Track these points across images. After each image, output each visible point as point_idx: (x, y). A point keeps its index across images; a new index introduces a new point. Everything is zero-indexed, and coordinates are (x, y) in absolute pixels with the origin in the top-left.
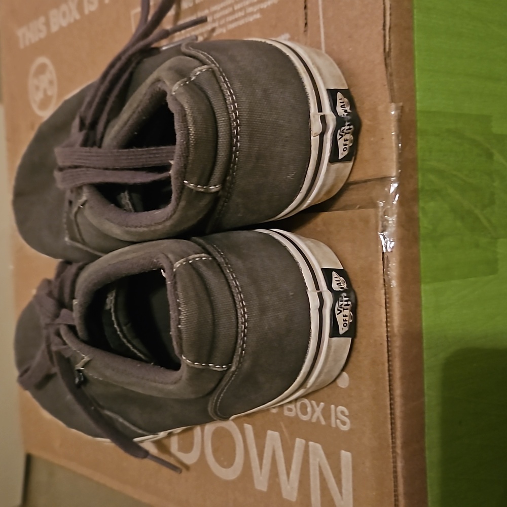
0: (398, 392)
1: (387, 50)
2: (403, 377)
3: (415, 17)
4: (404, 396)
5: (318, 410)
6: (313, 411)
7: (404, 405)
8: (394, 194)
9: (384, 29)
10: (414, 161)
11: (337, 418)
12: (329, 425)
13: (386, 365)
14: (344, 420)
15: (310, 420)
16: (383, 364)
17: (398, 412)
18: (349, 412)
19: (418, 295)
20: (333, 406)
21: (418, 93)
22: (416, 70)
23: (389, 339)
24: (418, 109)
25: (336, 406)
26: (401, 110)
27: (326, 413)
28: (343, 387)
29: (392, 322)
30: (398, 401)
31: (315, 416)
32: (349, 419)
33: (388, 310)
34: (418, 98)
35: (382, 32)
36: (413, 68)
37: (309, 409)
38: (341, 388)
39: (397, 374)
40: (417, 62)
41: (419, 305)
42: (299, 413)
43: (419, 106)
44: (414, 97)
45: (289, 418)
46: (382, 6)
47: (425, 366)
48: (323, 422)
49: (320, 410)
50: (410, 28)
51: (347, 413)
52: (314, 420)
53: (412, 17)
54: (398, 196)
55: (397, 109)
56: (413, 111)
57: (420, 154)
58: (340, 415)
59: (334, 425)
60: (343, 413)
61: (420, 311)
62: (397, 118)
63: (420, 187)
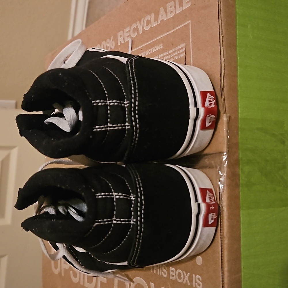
0: (226, 269)
1: (222, 87)
2: (229, 261)
3: (239, 70)
4: (230, 271)
5: (187, 277)
6: (184, 277)
7: (229, 276)
8: (225, 161)
9: (221, 77)
10: (237, 144)
11: (196, 282)
12: (192, 285)
13: (220, 253)
14: (199, 283)
15: (183, 282)
16: (219, 253)
17: (226, 280)
18: (202, 279)
19: (239, 216)
20: (194, 275)
21: (239, 109)
22: (239, 97)
23: (222, 239)
24: (240, 117)
25: (196, 276)
26: (230, 118)
27: (191, 279)
28: (199, 265)
29: (223, 230)
30: (226, 274)
31: (185, 280)
32: (202, 283)
33: (221, 223)
34: (239, 111)
35: (220, 78)
36: (237, 96)
37: (182, 276)
38: (198, 265)
39: (226, 259)
40: (239, 93)
41: (239, 221)
42: (177, 278)
43: (240, 116)
44: (237, 111)
45: (172, 280)
46: (220, 65)
47: (242, 256)
48: (189, 284)
49: (188, 277)
50: (235, 76)
51: (201, 280)
52: (184, 282)
53: (237, 70)
54: (227, 162)
55: (227, 117)
56: (237, 118)
57: (240, 140)
58: (197, 280)
59: (194, 286)
60: (199, 279)
61: (240, 225)
62: (227, 122)
63: (240, 158)
